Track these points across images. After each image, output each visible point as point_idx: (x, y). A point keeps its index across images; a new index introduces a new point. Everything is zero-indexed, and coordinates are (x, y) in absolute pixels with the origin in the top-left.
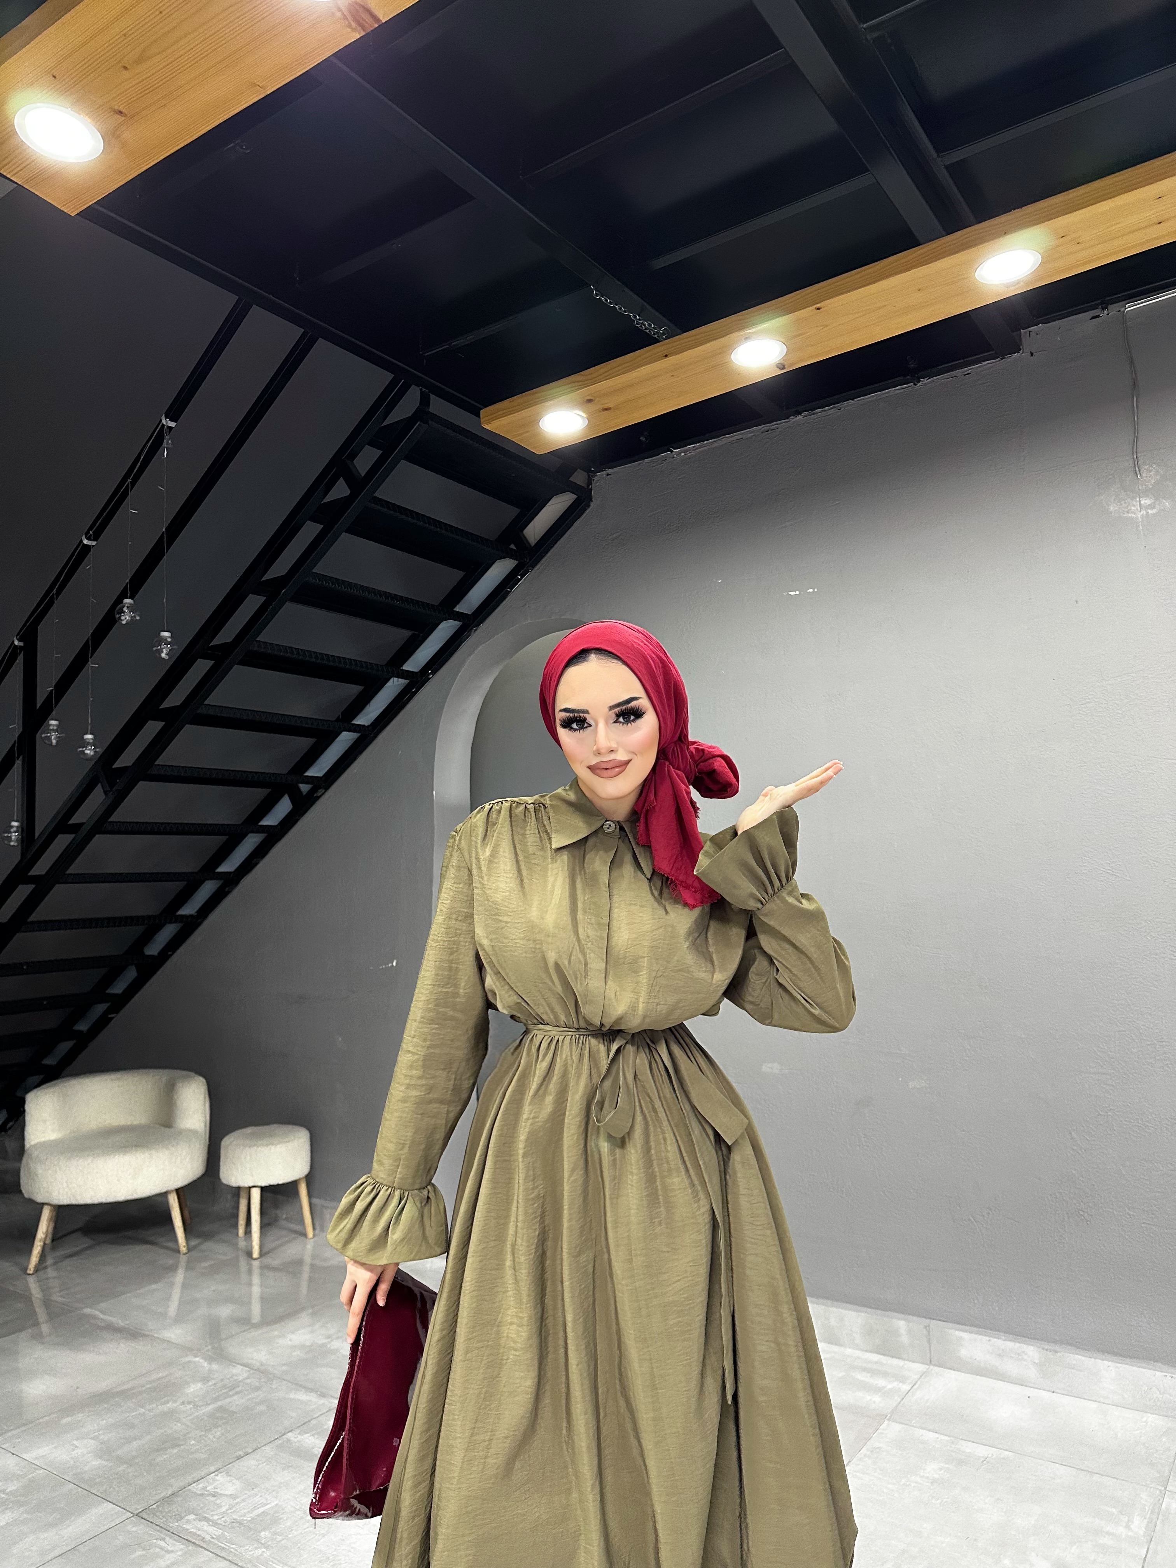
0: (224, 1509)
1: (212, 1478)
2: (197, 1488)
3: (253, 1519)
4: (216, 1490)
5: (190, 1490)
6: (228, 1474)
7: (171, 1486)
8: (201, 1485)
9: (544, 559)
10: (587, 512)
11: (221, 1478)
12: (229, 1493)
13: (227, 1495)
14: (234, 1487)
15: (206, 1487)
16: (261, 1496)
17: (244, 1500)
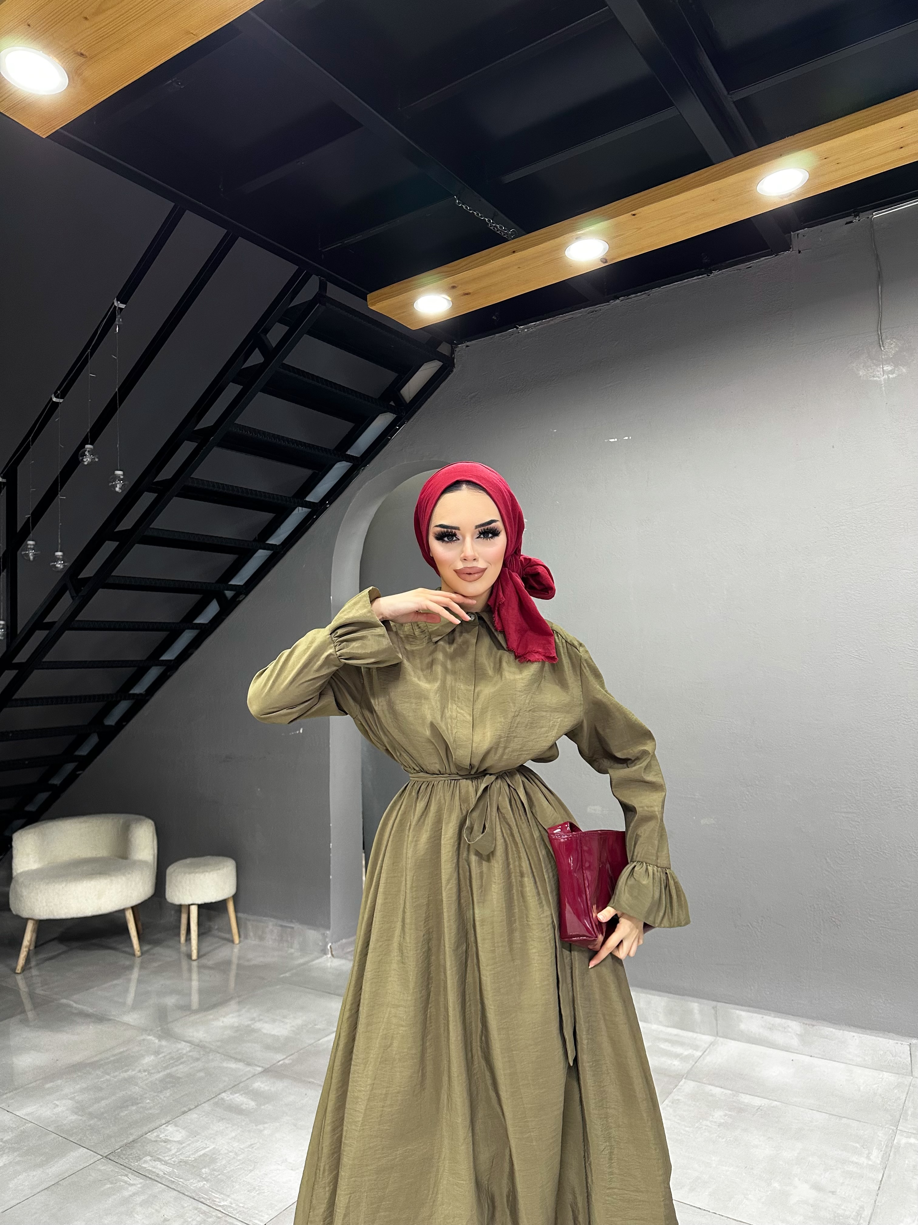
0: (173, 1152)
1: (164, 1129)
2: (152, 1136)
3: (196, 1159)
4: (166, 1137)
5: (146, 1138)
6: (176, 1126)
7: (131, 1134)
8: (155, 1134)
9: (417, 413)
10: (450, 376)
11: (170, 1128)
12: (177, 1140)
13: (175, 1141)
14: (181, 1135)
15: (159, 1136)
16: (202, 1142)
17: (189, 1145)
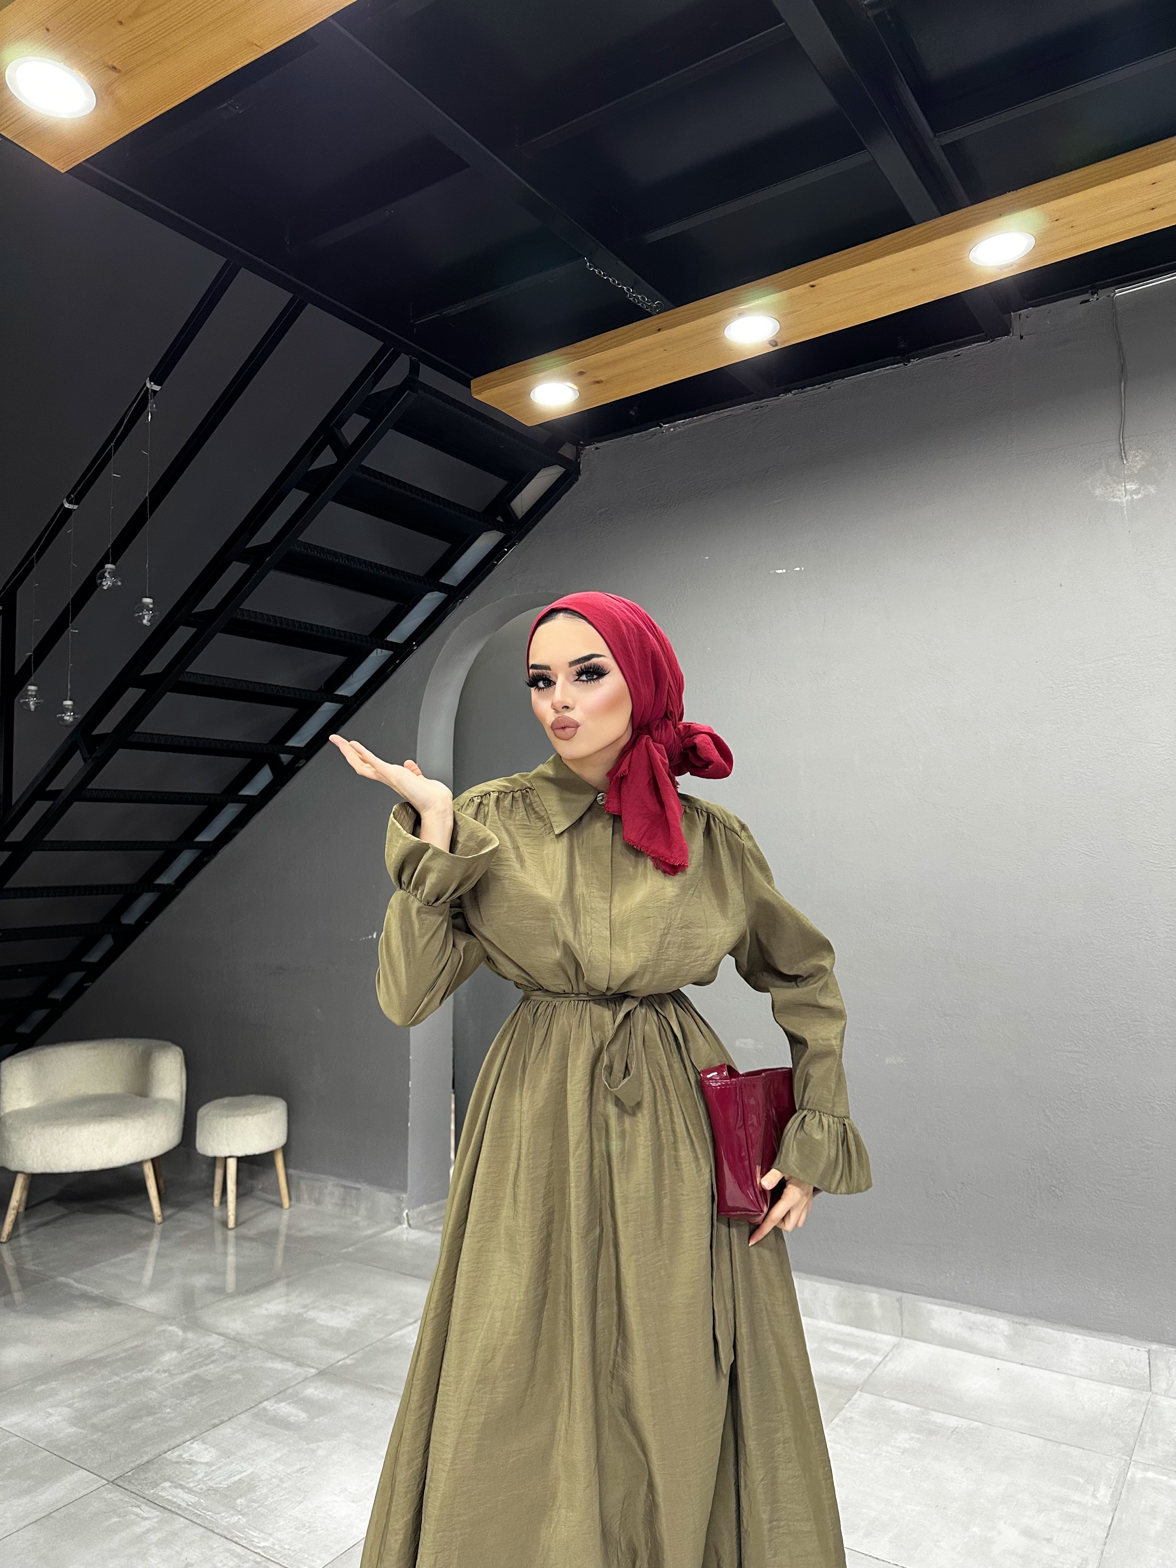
0: (200, 1476)
1: (188, 1446)
2: (172, 1456)
3: (229, 1487)
4: (191, 1458)
5: (164, 1458)
6: (204, 1443)
7: (146, 1453)
8: (177, 1453)
9: (531, 532)
10: (575, 485)
11: (196, 1446)
12: (205, 1461)
13: (203, 1463)
14: (210, 1455)
15: (182, 1455)
16: (237, 1464)
17: (220, 1468)
